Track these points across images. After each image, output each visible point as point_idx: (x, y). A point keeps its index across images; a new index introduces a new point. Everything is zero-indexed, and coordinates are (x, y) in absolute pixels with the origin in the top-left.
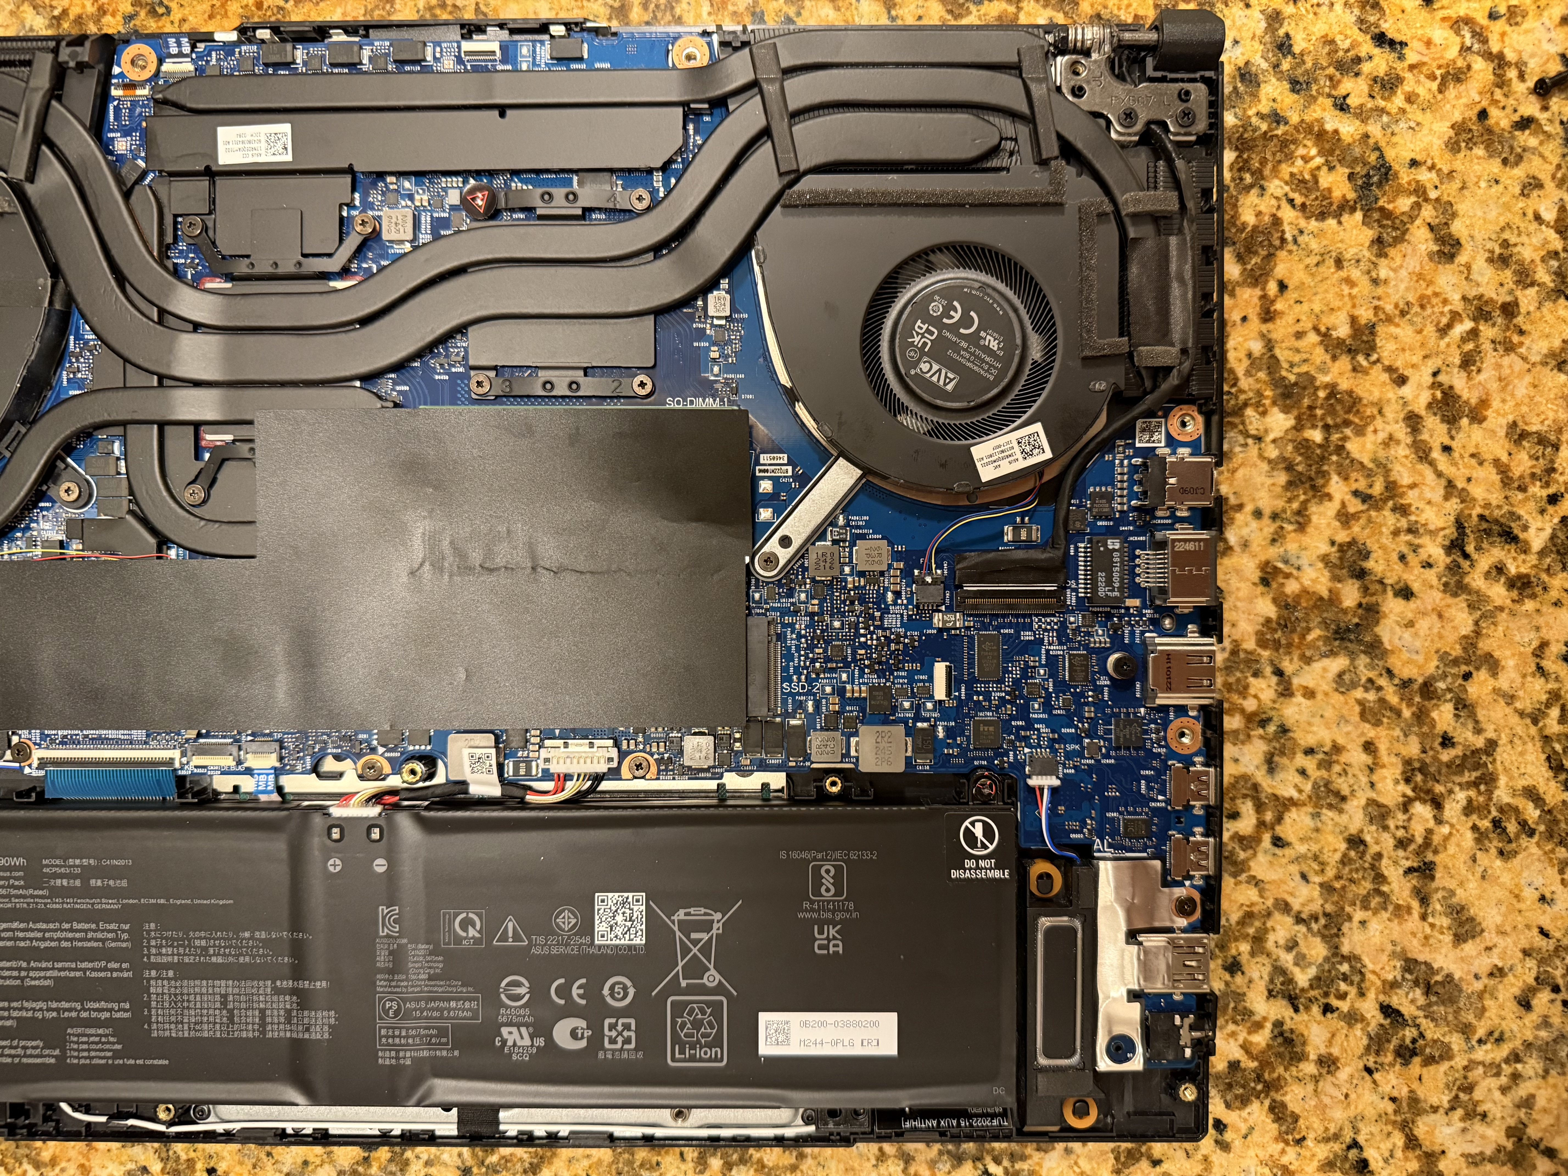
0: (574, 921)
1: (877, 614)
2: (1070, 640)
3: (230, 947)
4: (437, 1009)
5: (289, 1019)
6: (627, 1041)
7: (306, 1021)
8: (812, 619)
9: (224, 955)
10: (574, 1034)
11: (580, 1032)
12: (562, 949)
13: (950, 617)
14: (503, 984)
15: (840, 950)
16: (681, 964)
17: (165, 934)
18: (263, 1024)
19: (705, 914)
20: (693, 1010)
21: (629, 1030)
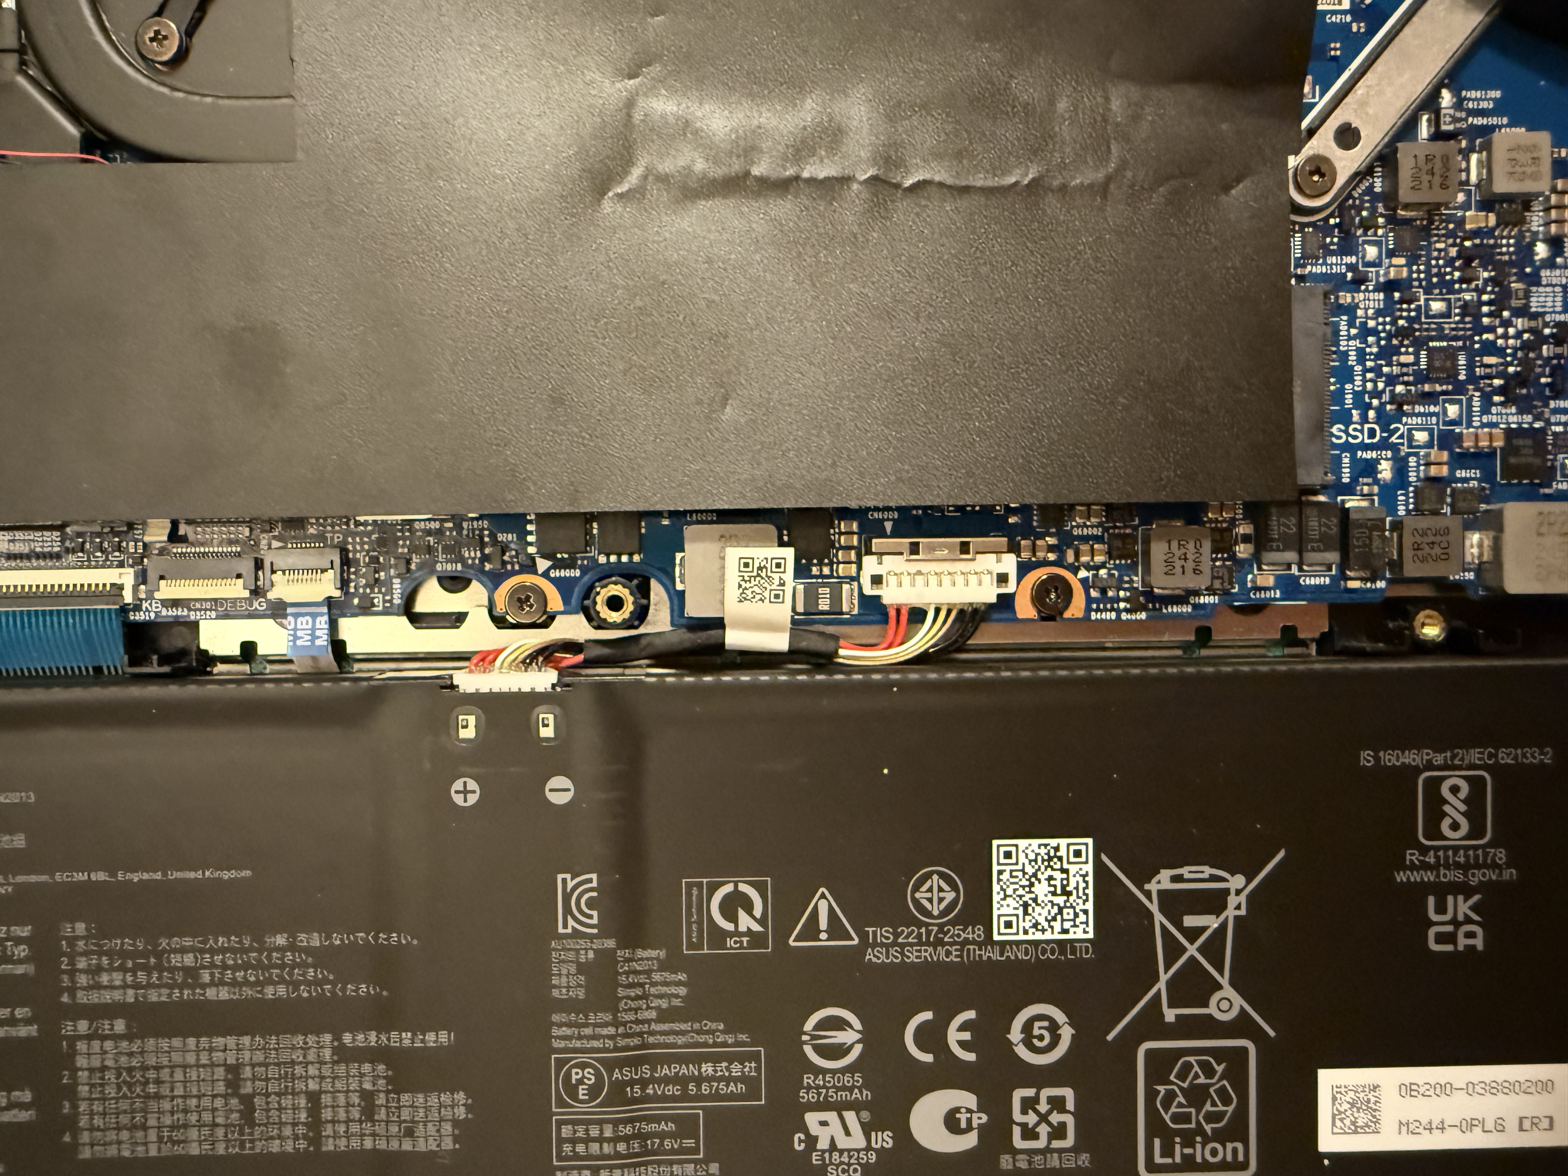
0: (950, 896)
1: (1519, 286)
3: (246, 966)
4: (676, 1080)
5: (369, 1112)
6: (1059, 1132)
7: (405, 1115)
8: (1389, 298)
9: (234, 983)
10: (952, 1123)
11: (963, 1117)
12: (927, 953)
14: (809, 1026)
15: (1479, 943)
16: (1164, 978)
17: (107, 945)
18: (315, 1123)
19: (1214, 878)
20: (1188, 1066)
21: (1062, 1110)
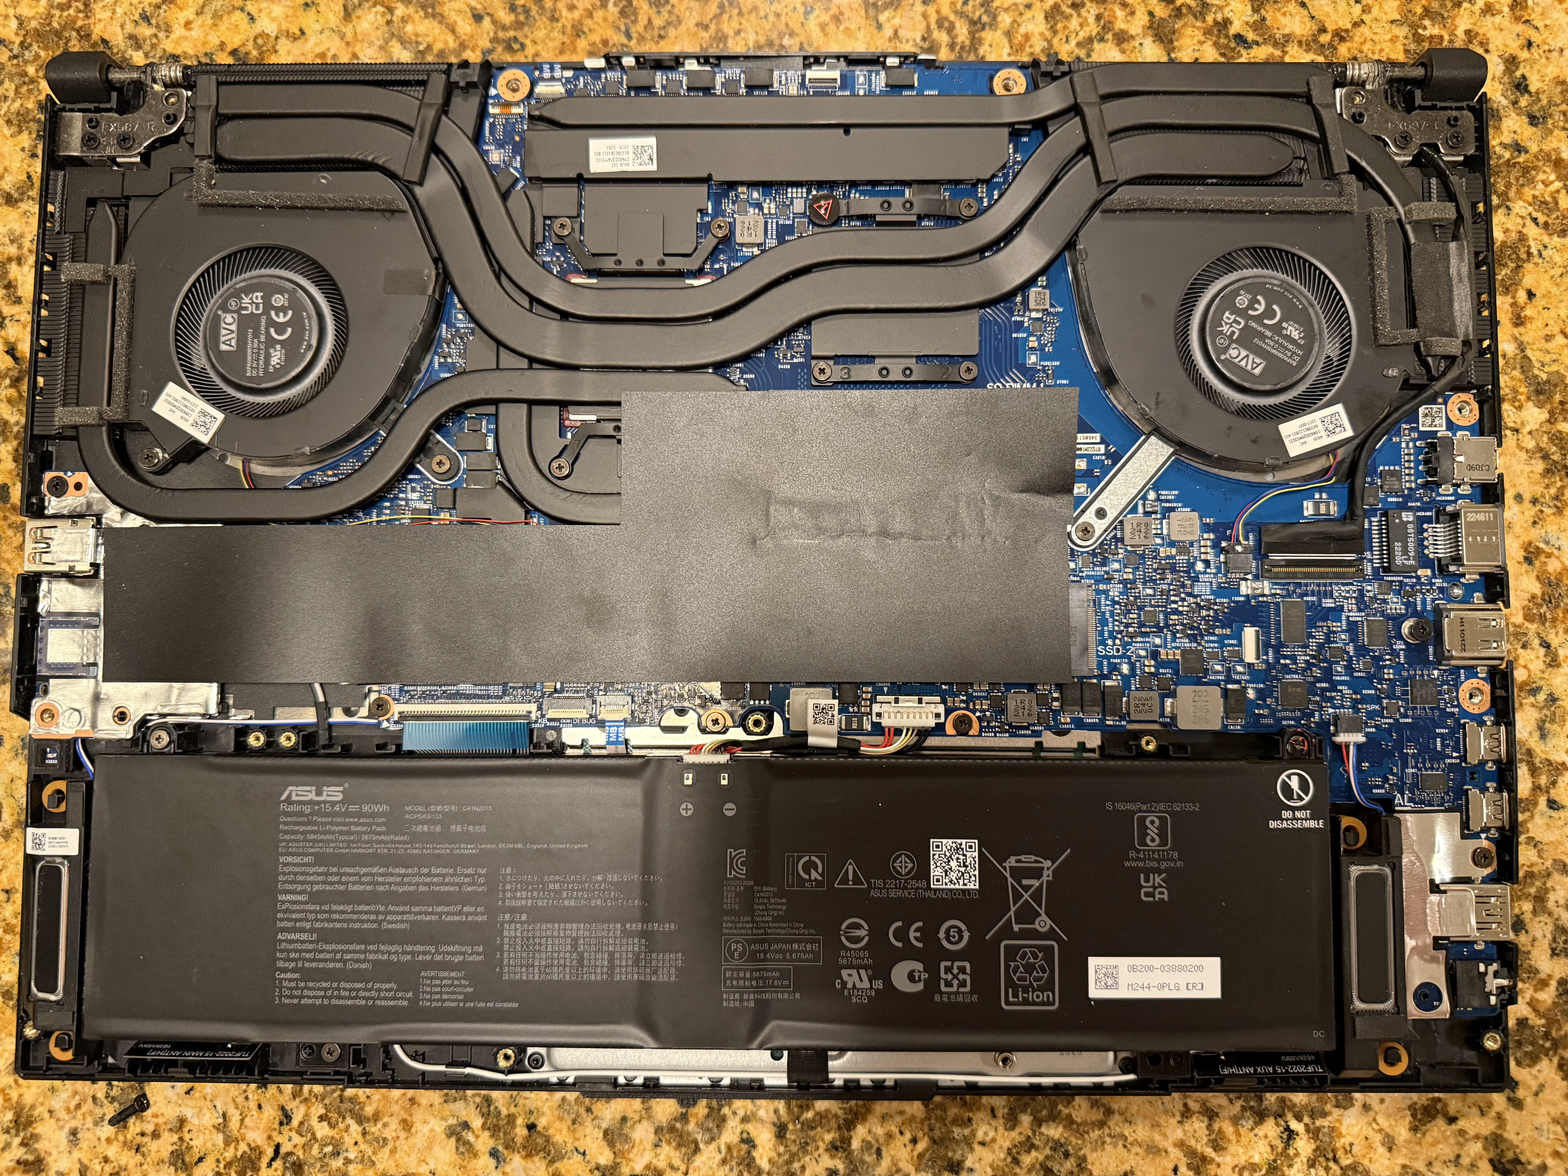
0: (910, 865)
1: (1188, 582)
2: (1367, 607)
3: (583, 890)
4: (780, 951)
5: (636, 963)
6: (963, 984)
7: (654, 963)
8: (1125, 587)
9: (577, 898)
10: (911, 977)
11: (917, 975)
12: (899, 893)
13: (1258, 584)
14: (843, 927)
15: (1166, 897)
16: (1013, 909)
17: (520, 878)
18: (612, 967)
19: (1036, 862)
20: (1025, 954)
21: (964, 973)
